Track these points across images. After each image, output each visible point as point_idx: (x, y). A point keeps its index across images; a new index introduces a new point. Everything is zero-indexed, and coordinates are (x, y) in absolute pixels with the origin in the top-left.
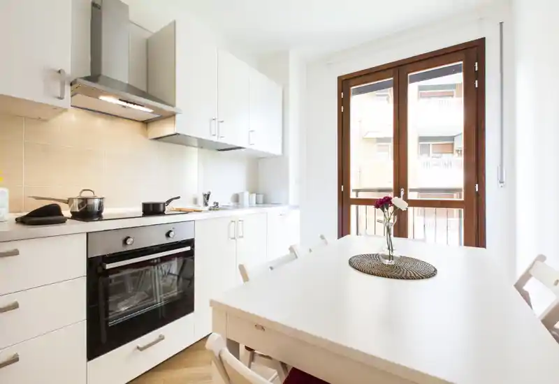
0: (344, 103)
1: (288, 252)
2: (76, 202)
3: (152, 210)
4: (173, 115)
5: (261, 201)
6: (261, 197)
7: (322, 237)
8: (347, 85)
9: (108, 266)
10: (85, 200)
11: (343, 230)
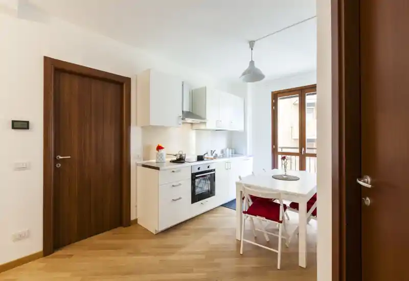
0: (275, 105)
1: (251, 173)
2: (179, 156)
3: (200, 158)
4: (205, 123)
5: (233, 153)
6: (233, 150)
7: (264, 170)
8: (276, 96)
9: (197, 176)
10: (181, 155)
11: (275, 165)
